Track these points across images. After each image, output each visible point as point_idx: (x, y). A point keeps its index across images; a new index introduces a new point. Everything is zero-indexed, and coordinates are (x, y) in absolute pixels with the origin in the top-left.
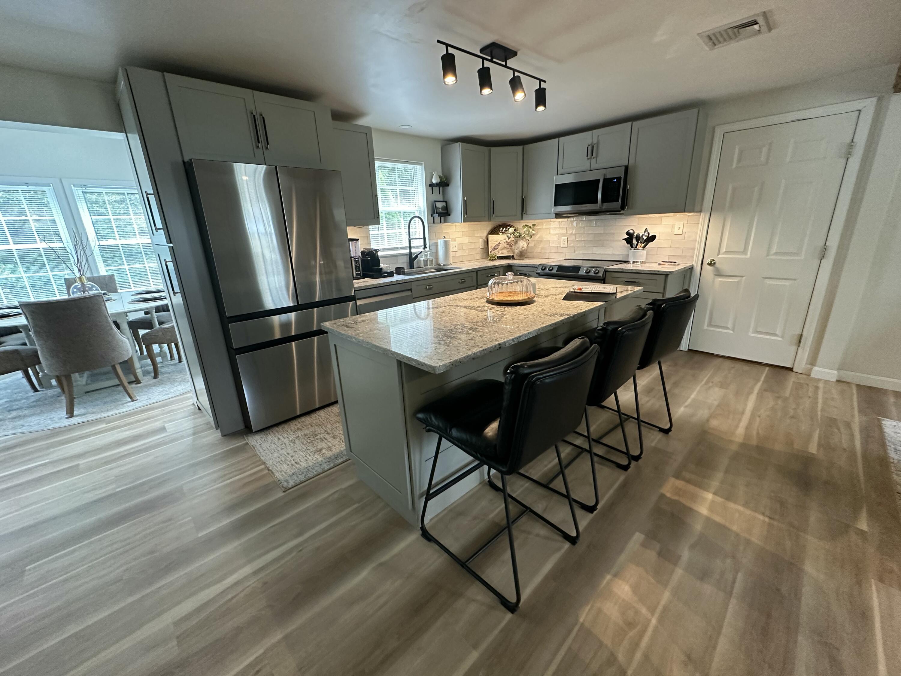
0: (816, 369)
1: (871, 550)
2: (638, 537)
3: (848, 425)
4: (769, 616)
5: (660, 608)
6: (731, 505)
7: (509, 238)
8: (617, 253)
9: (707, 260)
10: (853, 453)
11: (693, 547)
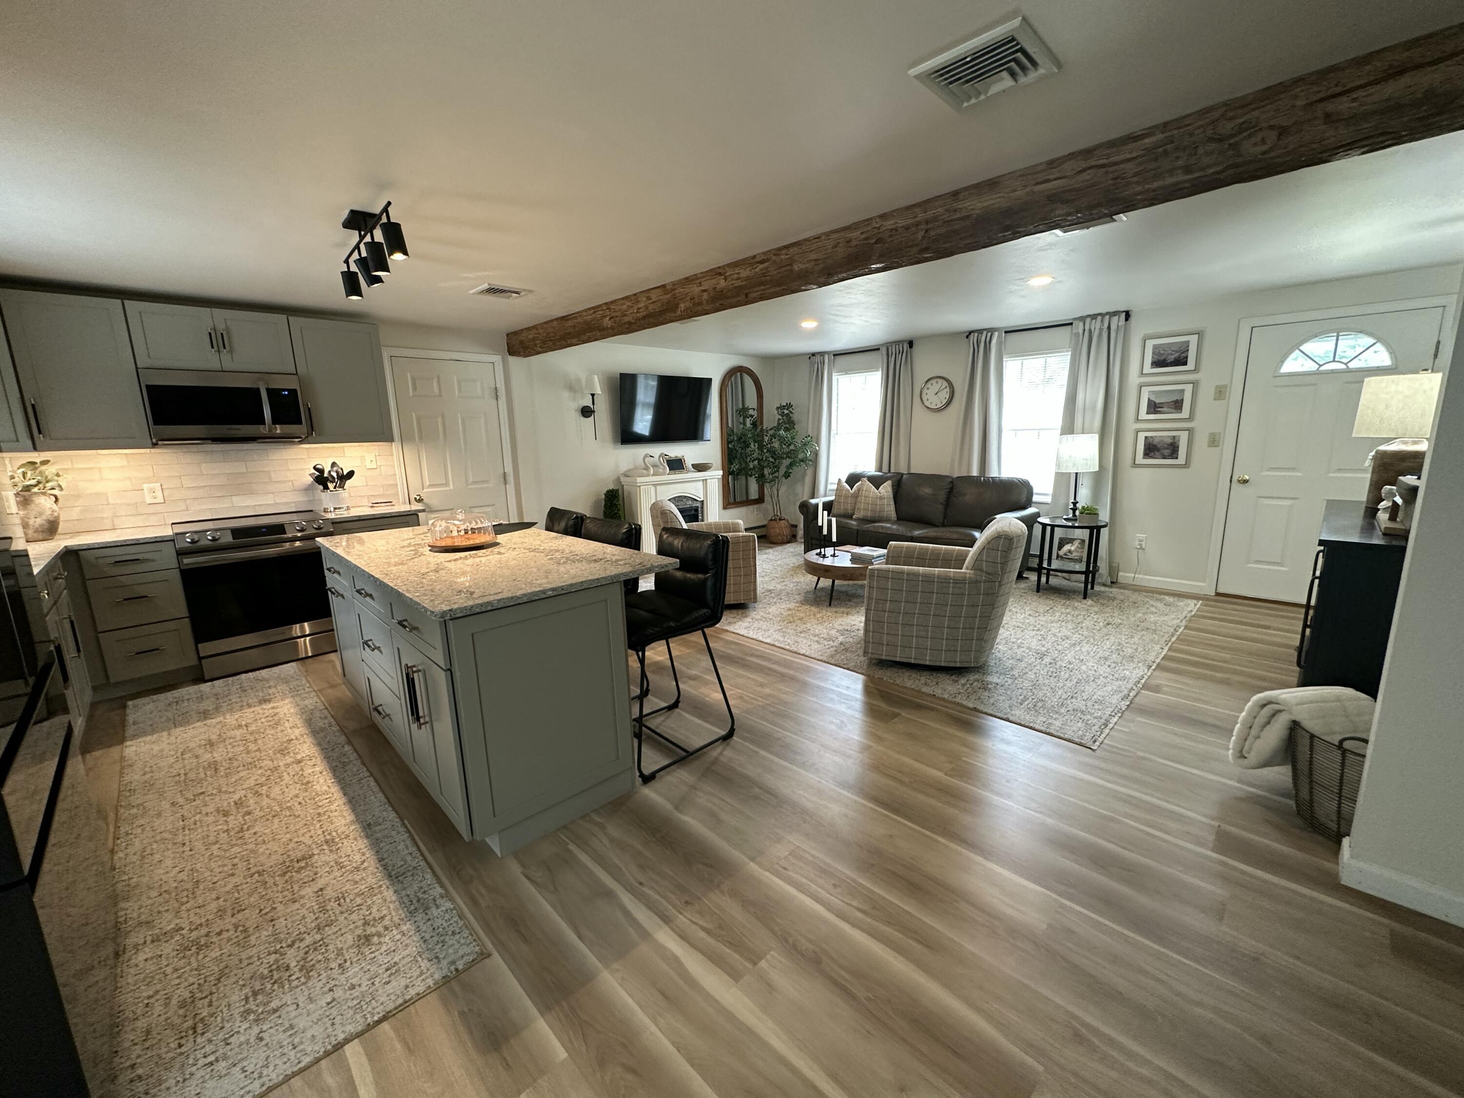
8: (284, 500)
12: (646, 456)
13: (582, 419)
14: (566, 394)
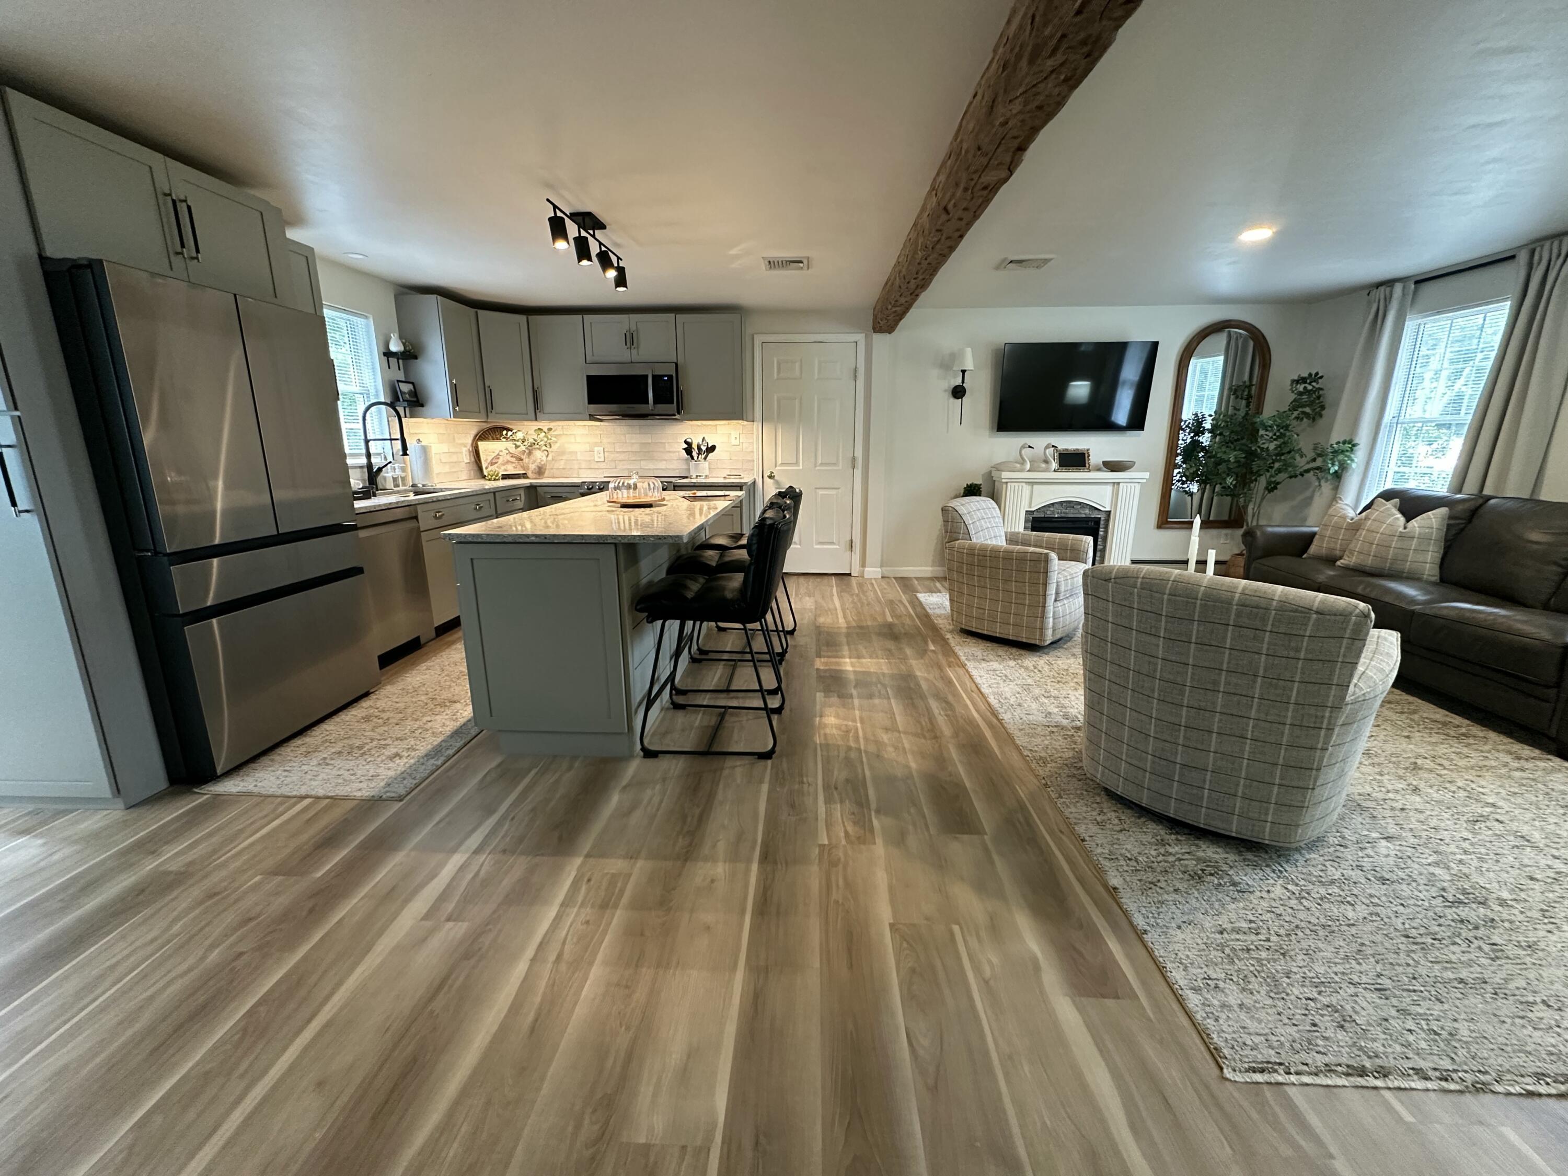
0: (866, 569)
1: (940, 657)
2: (819, 696)
3: (901, 602)
4: (912, 699)
5: (858, 718)
6: (864, 660)
7: (517, 447)
9: (767, 473)
10: (910, 616)
11: (855, 687)
12: (1023, 447)
13: (952, 400)
14: (935, 372)
